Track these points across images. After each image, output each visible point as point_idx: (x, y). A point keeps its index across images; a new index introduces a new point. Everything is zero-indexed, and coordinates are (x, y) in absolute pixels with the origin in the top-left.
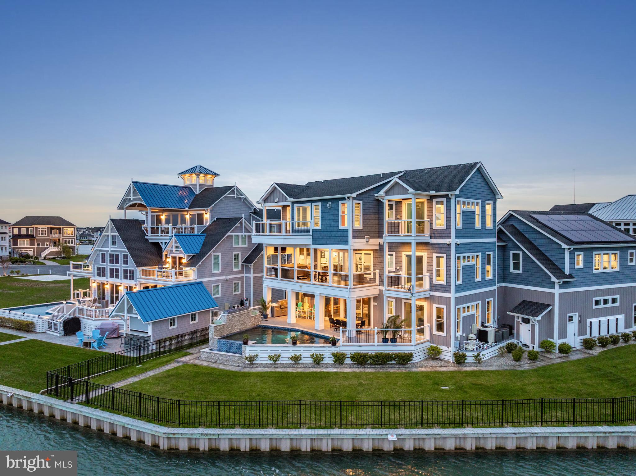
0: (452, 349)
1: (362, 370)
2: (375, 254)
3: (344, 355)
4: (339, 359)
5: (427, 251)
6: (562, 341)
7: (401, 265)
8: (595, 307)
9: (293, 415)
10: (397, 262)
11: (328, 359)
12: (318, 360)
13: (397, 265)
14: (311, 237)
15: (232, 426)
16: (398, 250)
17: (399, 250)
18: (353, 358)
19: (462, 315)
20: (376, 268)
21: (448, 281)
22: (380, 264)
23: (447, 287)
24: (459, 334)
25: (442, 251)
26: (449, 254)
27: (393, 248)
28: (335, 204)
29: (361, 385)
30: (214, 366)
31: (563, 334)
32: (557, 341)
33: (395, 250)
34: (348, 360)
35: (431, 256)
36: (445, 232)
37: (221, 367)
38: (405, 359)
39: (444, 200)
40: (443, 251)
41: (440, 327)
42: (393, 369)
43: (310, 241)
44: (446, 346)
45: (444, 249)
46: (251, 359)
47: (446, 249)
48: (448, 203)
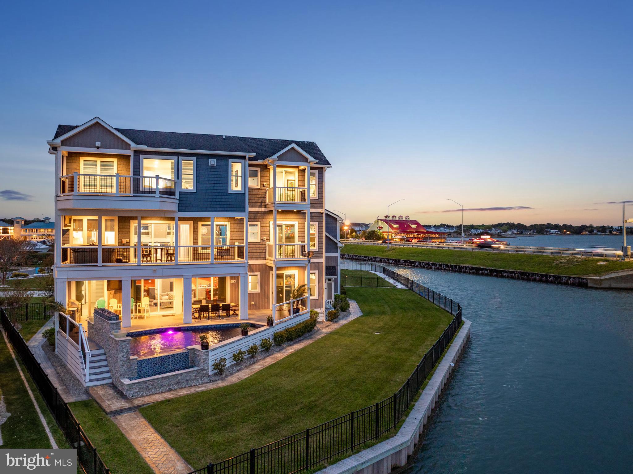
0: (324, 310)
2: (232, 225)
5: (299, 220)
7: (267, 235)
10: (263, 233)
11: (272, 340)
12: (266, 347)
13: (262, 235)
14: (177, 201)
16: (264, 220)
17: (267, 220)
20: (234, 241)
21: (319, 248)
22: (239, 235)
23: (319, 253)
25: (313, 220)
26: (321, 223)
27: (258, 217)
28: (223, 162)
33: (259, 220)
35: (303, 225)
36: (316, 202)
39: (316, 172)
40: (315, 220)
43: (175, 207)
44: (318, 308)
45: (316, 218)
47: (318, 218)
48: (321, 175)
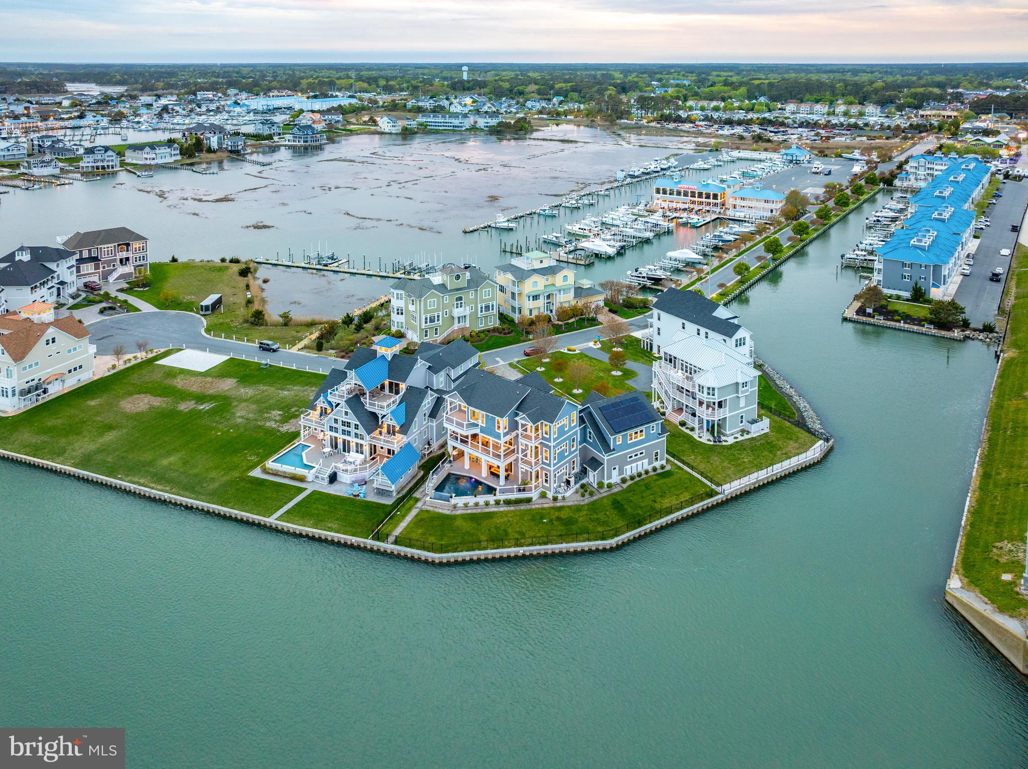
0: (552, 493)
1: (508, 508)
3: (500, 501)
4: (497, 503)
5: (540, 445)
6: (609, 481)
8: (629, 460)
9: (484, 544)
11: (492, 502)
12: (487, 504)
15: (462, 551)
18: (504, 501)
19: (557, 475)
21: (550, 462)
23: (549, 464)
24: (555, 485)
25: (547, 448)
26: (550, 450)
29: (509, 521)
30: (436, 510)
31: (610, 477)
32: (606, 482)
34: (502, 502)
35: (542, 448)
36: (548, 440)
37: (440, 511)
38: (529, 500)
41: (546, 481)
42: (523, 507)
44: (549, 491)
46: (455, 507)
